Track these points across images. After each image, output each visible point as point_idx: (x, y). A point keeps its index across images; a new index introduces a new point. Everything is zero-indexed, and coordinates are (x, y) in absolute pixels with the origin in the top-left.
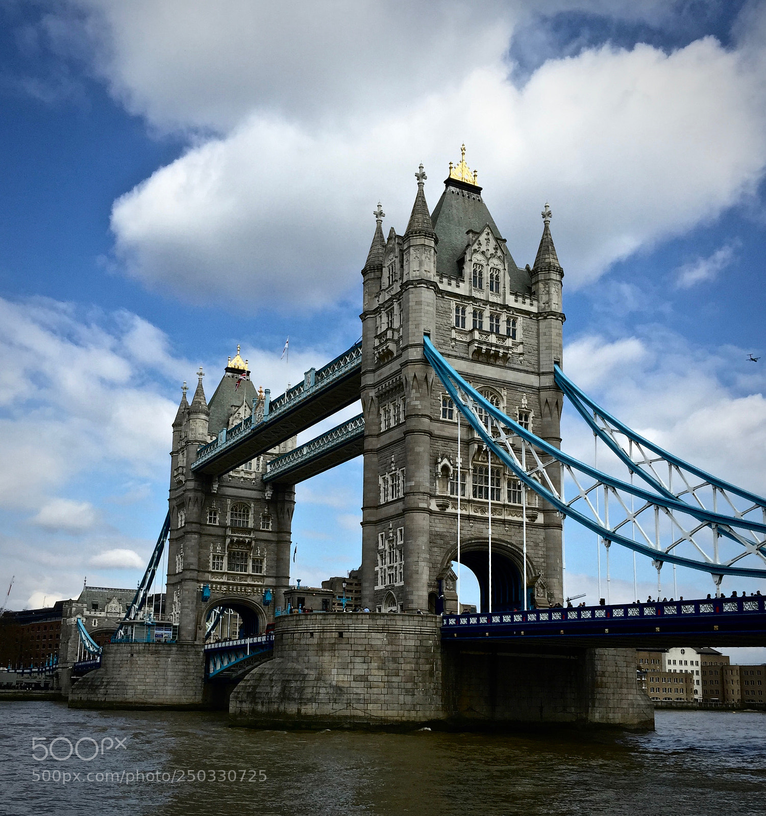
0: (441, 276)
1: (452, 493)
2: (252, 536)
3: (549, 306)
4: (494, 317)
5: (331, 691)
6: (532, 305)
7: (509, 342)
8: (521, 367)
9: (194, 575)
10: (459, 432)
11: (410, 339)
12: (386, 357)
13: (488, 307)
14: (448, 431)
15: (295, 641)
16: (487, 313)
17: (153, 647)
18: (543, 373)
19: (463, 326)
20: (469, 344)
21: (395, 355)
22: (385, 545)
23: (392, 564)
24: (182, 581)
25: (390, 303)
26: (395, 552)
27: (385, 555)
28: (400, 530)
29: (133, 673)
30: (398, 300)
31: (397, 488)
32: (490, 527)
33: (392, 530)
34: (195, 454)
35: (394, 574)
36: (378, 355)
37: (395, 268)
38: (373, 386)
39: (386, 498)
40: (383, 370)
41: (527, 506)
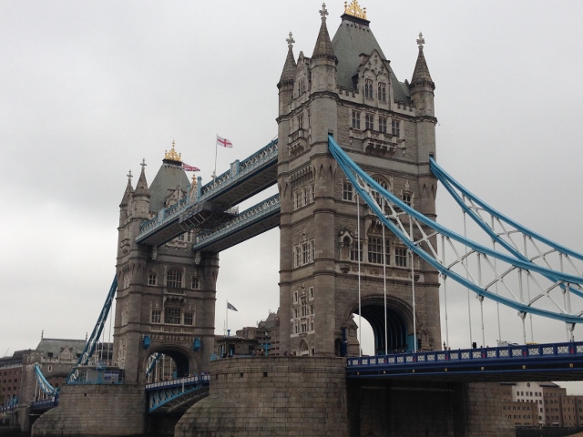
0: (341, 88)
1: (352, 259)
3: (425, 112)
5: (258, 421)
6: (411, 110)
7: (394, 140)
8: (403, 159)
9: (138, 327)
10: (358, 211)
12: (297, 151)
13: (377, 112)
14: (348, 210)
15: (228, 380)
16: (376, 118)
17: (103, 388)
18: (422, 164)
19: (359, 127)
20: (363, 141)
21: (305, 150)
22: (299, 302)
23: (305, 317)
24: (127, 332)
25: (301, 109)
26: (307, 307)
27: (299, 309)
28: (311, 289)
29: (87, 410)
30: (307, 107)
31: (308, 255)
32: (382, 286)
33: (304, 289)
34: (139, 229)
35: (307, 324)
36: (291, 150)
37: (304, 83)
38: (287, 174)
39: (299, 264)
40: (296, 161)
41: (411, 268)
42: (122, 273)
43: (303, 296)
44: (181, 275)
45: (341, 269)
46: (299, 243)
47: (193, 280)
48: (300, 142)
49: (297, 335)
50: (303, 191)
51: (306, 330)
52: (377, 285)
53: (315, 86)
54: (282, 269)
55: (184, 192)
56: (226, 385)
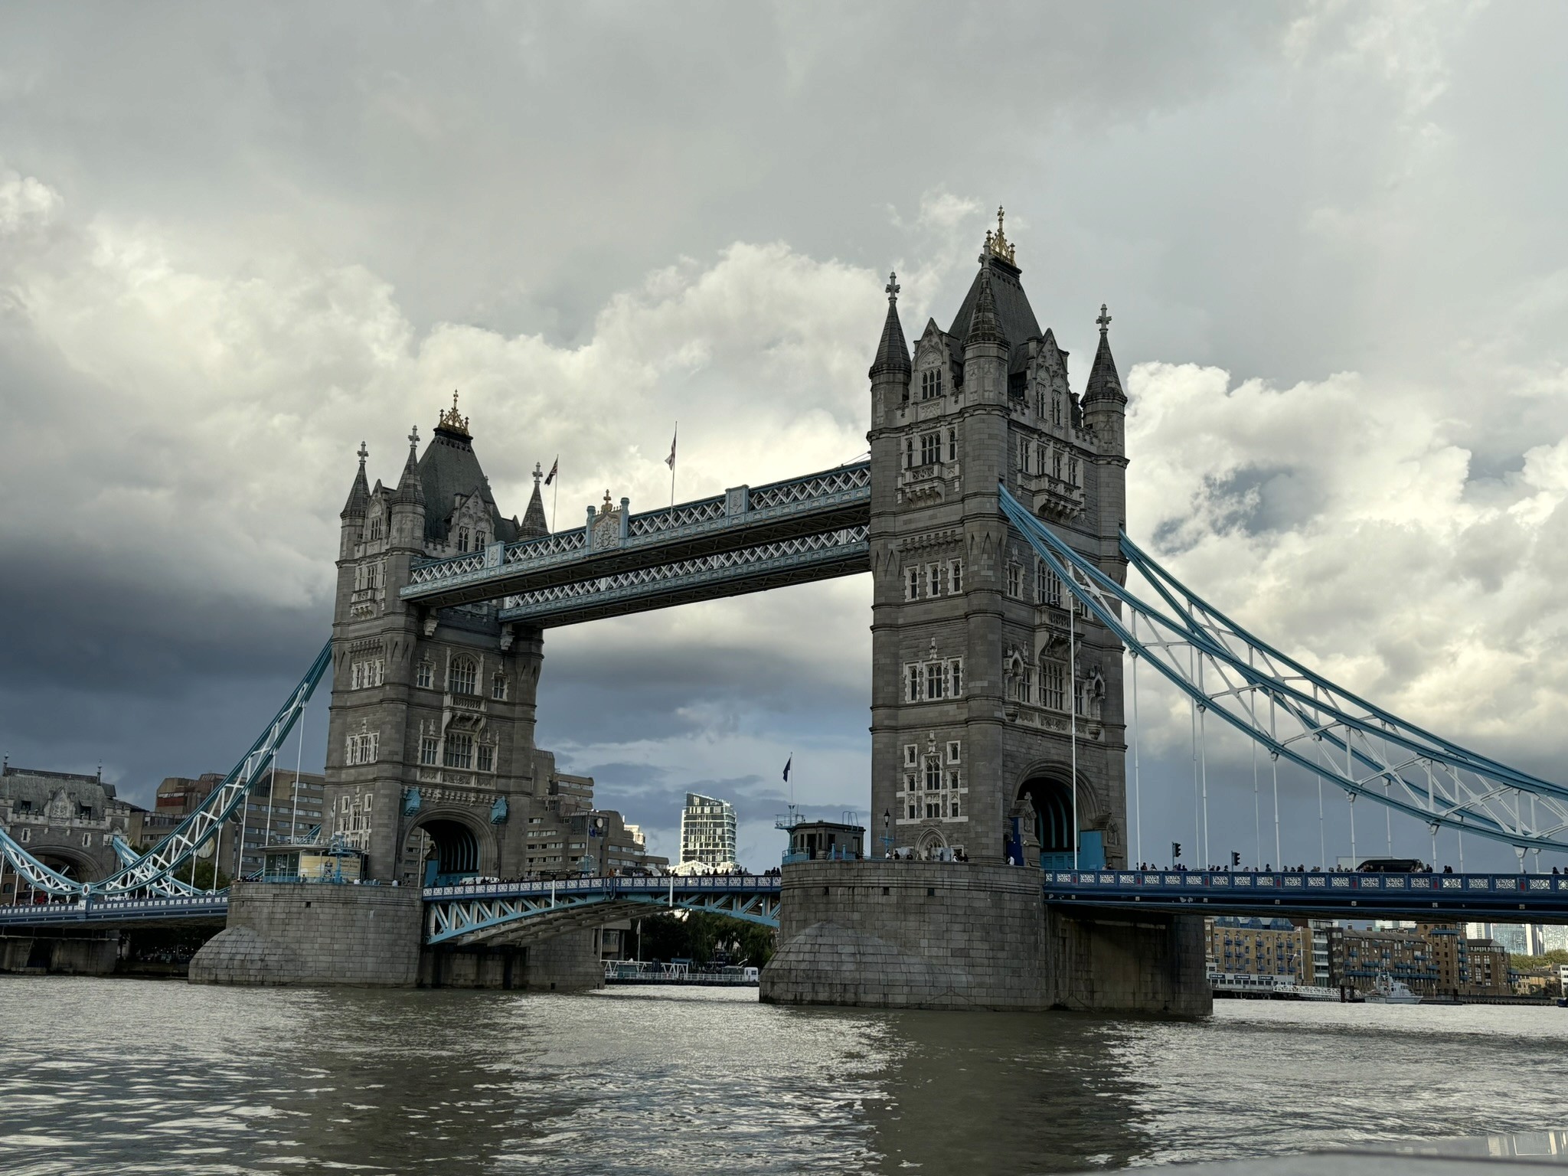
2: (482, 708)
3: (1113, 448)
4: (1057, 458)
6: (1092, 443)
9: (397, 770)
11: (982, 484)
12: (924, 499)
13: (1050, 443)
14: (1015, 612)
16: (1049, 452)
17: (345, 892)
18: (1107, 539)
19: (1027, 469)
20: (1035, 494)
21: (943, 499)
22: (919, 764)
23: (934, 791)
24: (375, 780)
25: (932, 425)
26: (941, 775)
27: (919, 777)
28: (952, 744)
29: (312, 934)
30: (950, 424)
31: (943, 686)
32: (1056, 746)
33: (935, 743)
34: (407, 571)
35: (941, 805)
36: (909, 495)
37: (939, 378)
38: (895, 535)
39: (918, 697)
40: (916, 515)
41: (1089, 717)
42: (348, 656)
43: (932, 754)
44: (474, 670)
45: (1007, 715)
46: (920, 661)
47: (496, 680)
48: (935, 484)
49: (916, 821)
50: (929, 571)
51: (937, 815)
52: (1050, 745)
53: (976, 392)
54: (880, 702)
55: (485, 502)
56: (853, 906)
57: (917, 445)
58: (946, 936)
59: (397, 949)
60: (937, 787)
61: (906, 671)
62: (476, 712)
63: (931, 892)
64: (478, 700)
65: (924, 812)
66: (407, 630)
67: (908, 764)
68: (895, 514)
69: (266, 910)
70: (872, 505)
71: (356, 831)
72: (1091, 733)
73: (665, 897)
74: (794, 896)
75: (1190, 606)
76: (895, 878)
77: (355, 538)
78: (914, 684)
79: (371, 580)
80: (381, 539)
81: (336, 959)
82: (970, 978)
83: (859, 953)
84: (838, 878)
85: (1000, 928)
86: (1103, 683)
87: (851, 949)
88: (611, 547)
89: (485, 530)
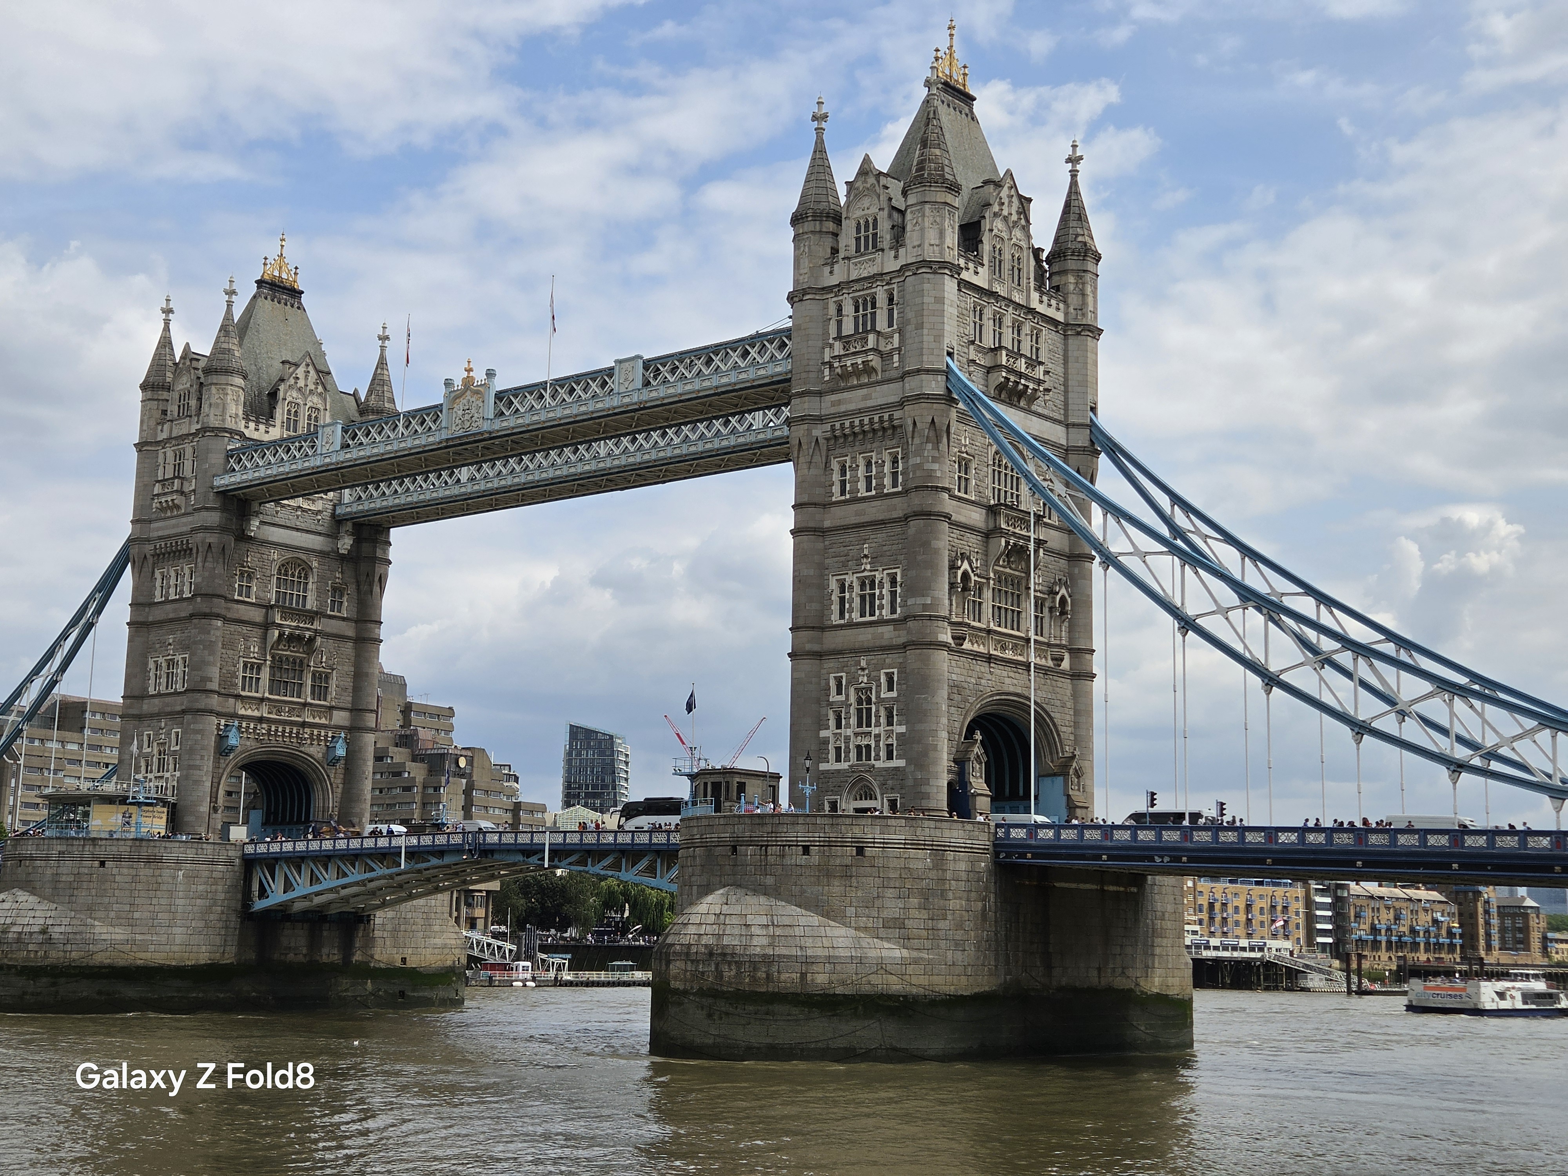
1: (968, 617)
2: (316, 625)
3: (1083, 315)
4: (1017, 328)
6: (1058, 309)
7: (1039, 372)
8: (1046, 412)
9: (214, 701)
11: (925, 358)
12: (858, 376)
13: (1009, 309)
14: (964, 515)
15: (771, 859)
16: (1008, 320)
17: (148, 849)
18: (1075, 425)
19: (980, 339)
20: (990, 370)
21: (880, 376)
22: (847, 696)
23: (865, 729)
24: (184, 712)
25: (866, 285)
26: (873, 710)
27: (848, 713)
28: (887, 674)
29: (106, 900)
30: (887, 284)
31: (877, 602)
32: (1012, 674)
33: (867, 672)
34: (223, 456)
35: (873, 746)
36: (839, 370)
37: (875, 227)
38: (820, 419)
39: (847, 616)
40: (846, 395)
41: (1053, 641)
42: (150, 560)
43: (863, 685)
44: (306, 578)
45: (953, 638)
46: (850, 572)
47: (334, 589)
48: (870, 358)
49: (844, 765)
50: (862, 463)
51: (868, 758)
52: (1005, 674)
53: (919, 246)
54: (801, 623)
55: (318, 371)
56: (764, 868)
57: (848, 309)
58: (878, 903)
59: (212, 917)
60: (869, 725)
61: (833, 585)
62: (308, 629)
63: (860, 851)
64: (312, 616)
65: (853, 755)
66: (223, 529)
67: (834, 697)
68: (820, 394)
69: (49, 872)
70: (793, 382)
71: (160, 774)
72: (1052, 659)
73: (539, 856)
74: (694, 857)
75: (1172, 507)
76: (817, 835)
77: (158, 414)
78: (842, 600)
79: (178, 467)
80: (191, 416)
81: (137, 930)
82: (905, 953)
83: (773, 925)
84: (747, 834)
85: (942, 895)
86: (1069, 600)
87: (764, 920)
88: (474, 430)
89: (319, 406)
